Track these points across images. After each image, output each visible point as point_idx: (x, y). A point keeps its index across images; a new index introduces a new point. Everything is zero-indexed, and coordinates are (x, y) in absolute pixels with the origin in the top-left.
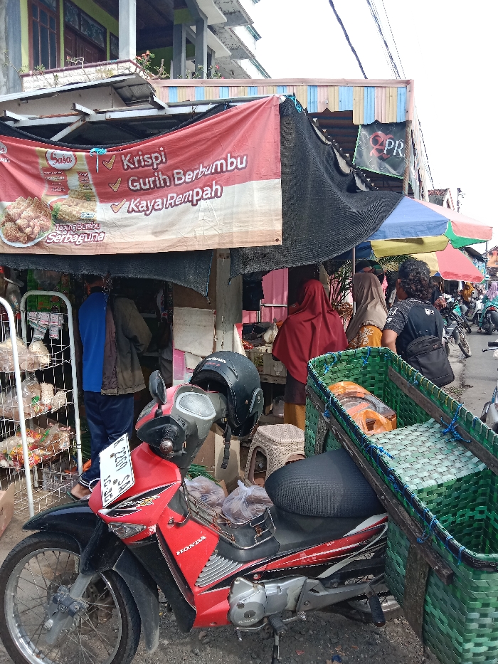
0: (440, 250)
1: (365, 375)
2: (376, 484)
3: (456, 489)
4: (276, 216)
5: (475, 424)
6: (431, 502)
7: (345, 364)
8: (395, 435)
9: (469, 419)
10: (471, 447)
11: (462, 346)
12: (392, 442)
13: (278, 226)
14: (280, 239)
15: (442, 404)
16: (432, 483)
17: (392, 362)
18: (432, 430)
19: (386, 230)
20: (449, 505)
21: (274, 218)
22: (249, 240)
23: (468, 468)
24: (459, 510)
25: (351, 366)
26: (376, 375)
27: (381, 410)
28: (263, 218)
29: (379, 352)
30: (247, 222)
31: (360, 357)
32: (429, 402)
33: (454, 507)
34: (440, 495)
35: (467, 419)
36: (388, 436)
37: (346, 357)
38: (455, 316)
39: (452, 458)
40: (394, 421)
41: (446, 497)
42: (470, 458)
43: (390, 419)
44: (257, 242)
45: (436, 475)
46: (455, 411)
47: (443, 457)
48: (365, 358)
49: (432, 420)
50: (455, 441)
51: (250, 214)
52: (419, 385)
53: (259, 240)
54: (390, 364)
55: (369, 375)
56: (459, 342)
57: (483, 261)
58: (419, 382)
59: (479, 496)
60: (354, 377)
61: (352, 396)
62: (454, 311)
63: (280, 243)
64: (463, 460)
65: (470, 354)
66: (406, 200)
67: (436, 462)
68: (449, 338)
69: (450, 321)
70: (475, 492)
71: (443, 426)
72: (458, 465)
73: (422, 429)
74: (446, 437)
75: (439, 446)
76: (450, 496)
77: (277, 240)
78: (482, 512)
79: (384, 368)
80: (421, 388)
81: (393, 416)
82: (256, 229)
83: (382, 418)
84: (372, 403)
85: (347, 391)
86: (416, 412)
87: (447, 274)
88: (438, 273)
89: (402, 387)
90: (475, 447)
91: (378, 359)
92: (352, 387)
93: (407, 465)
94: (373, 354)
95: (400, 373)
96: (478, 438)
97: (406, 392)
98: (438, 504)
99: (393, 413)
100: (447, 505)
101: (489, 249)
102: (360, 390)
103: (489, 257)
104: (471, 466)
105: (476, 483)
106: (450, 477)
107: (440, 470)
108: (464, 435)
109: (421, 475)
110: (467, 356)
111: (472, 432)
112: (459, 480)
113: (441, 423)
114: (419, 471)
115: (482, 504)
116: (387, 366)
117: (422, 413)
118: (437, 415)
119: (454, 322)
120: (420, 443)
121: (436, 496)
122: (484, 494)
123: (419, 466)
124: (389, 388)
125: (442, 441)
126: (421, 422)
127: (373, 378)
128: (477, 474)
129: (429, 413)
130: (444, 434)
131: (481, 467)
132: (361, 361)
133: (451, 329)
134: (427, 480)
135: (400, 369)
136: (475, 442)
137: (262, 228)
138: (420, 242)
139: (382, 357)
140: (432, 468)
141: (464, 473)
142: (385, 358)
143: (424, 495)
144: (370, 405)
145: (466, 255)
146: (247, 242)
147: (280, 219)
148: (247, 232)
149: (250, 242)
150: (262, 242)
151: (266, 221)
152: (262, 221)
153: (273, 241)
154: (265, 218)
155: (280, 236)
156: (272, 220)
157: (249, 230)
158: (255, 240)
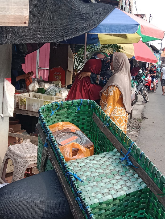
0: (136, 42)
1: (79, 117)
2: (70, 200)
3: (126, 201)
4: (25, 6)
5: (141, 157)
6: (108, 210)
7: (65, 109)
8: (90, 160)
9: (138, 153)
10: (138, 171)
11: (145, 96)
12: (88, 166)
13: (26, 13)
14: (27, 22)
15: (122, 141)
16: (110, 197)
17: (95, 110)
18: (114, 157)
19: (102, 27)
20: (120, 210)
21: (24, 7)
22: (5, 21)
23: (135, 187)
24: (127, 213)
25: (70, 111)
26: (86, 117)
27: (84, 142)
28: (16, 7)
29: (88, 103)
30: (4, 8)
31: (75, 106)
32: (114, 138)
33: (124, 211)
34: (114, 205)
35: (137, 153)
36: (85, 161)
37: (67, 106)
38: (142, 80)
39: (125, 178)
40: (92, 150)
41: (119, 206)
42: (137, 179)
43: (89, 148)
44: (11, 23)
45: (113, 192)
46: (129, 146)
47: (119, 177)
48: (78, 106)
49: (115, 150)
50: (129, 166)
51: (6, 3)
52: (109, 126)
53: (12, 21)
54: (94, 111)
55: (81, 117)
56: (143, 94)
57: (159, 54)
58: (109, 125)
59: (141, 204)
60: (72, 118)
61: (68, 132)
62: (142, 78)
63: (27, 25)
64: (132, 180)
65: (148, 100)
66: (117, 10)
67: (114, 181)
68: (138, 92)
69: (139, 83)
70: (138, 202)
71: (122, 155)
72: (128, 184)
73: (108, 156)
74: (123, 163)
75: (117, 169)
76: (121, 205)
77: (25, 23)
78: (142, 214)
79: (91, 113)
80: (111, 128)
81: (92, 146)
82: (11, 14)
83: (83, 148)
84: (80, 136)
85: (64, 128)
86: (107, 143)
87: (138, 57)
88: (134, 57)
89: (99, 126)
90: (141, 172)
91: (87, 107)
92: (68, 125)
93: (95, 183)
94: (84, 104)
95: (99, 117)
96: (143, 166)
97: (102, 129)
98: (113, 211)
99: (92, 144)
100: (119, 211)
101: (162, 48)
102: (73, 127)
103: (162, 52)
104: (137, 185)
105: (139, 196)
106: (122, 193)
107: (116, 188)
108: (134, 163)
109: (102, 192)
110: (147, 102)
111: (139, 162)
112: (127, 195)
113: (121, 153)
114: (102, 188)
115: (142, 209)
116: (92, 112)
117: (110, 145)
118: (119, 147)
119: (142, 84)
120: (105, 167)
121: (111, 206)
122: (144, 203)
123: (102, 184)
124: (93, 126)
125: (120, 165)
126: (109, 151)
127: (83, 119)
128: (140, 191)
129: (114, 146)
130: (122, 160)
131: (143, 186)
132: (77, 108)
133: (140, 87)
134: (107, 195)
135: (99, 115)
136: (140, 168)
137: (15, 14)
138: (125, 37)
139: (89, 106)
140: (111, 186)
141: (132, 190)
142: (91, 107)
143: (104, 205)
144: (78, 138)
145: (151, 50)
146: (4, 23)
147: (27, 8)
148: (5, 16)
149: (6, 23)
150: (15, 23)
151: (18, 9)
152: (15, 8)
153: (22, 23)
154: (17, 7)
155: (27, 20)
156: (21, 8)
157: (6, 14)
158: (10, 21)
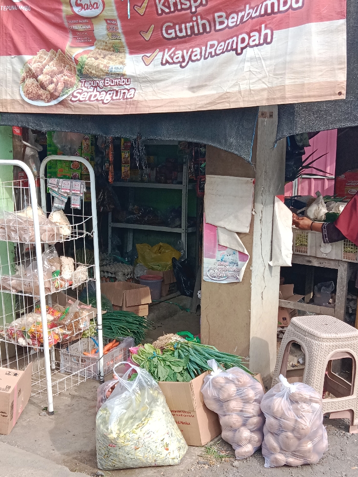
4: (339, 64)
13: (342, 77)
14: (344, 92)
21: (337, 67)
22: (304, 94)
28: (323, 68)
30: (303, 72)
44: (314, 96)
51: (307, 63)
53: (315, 93)
63: (343, 97)
77: (340, 93)
82: (315, 81)
137: (321, 79)
146: (302, 97)
147: (344, 68)
148: (303, 85)
149: (306, 97)
150: (321, 96)
151: (327, 71)
152: (321, 71)
153: (335, 94)
154: (325, 67)
155: (344, 88)
156: (334, 70)
157: (306, 82)
158: (312, 93)
